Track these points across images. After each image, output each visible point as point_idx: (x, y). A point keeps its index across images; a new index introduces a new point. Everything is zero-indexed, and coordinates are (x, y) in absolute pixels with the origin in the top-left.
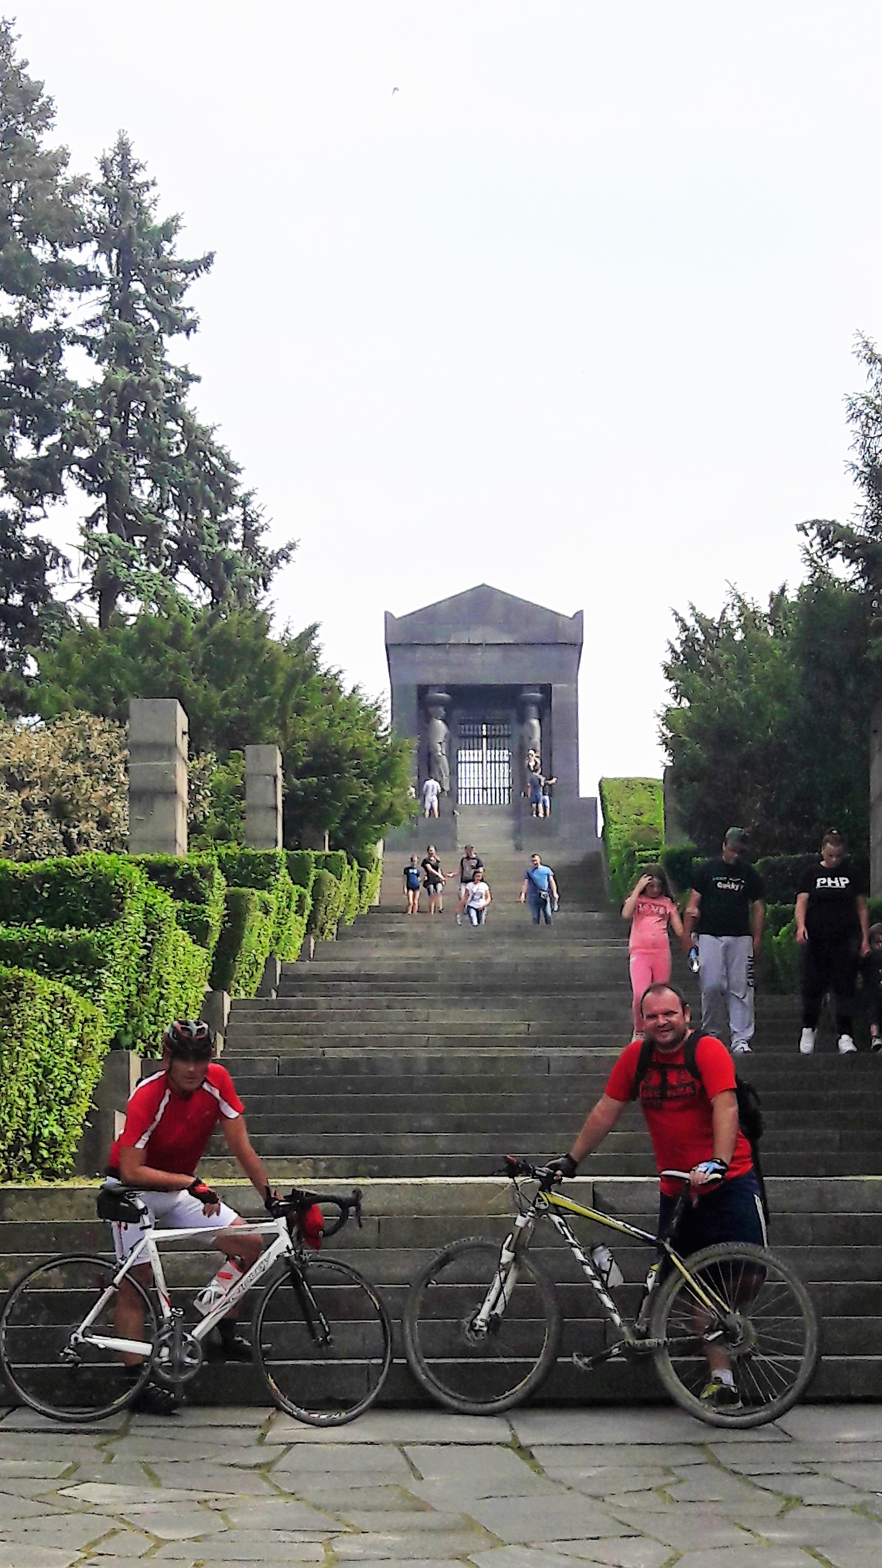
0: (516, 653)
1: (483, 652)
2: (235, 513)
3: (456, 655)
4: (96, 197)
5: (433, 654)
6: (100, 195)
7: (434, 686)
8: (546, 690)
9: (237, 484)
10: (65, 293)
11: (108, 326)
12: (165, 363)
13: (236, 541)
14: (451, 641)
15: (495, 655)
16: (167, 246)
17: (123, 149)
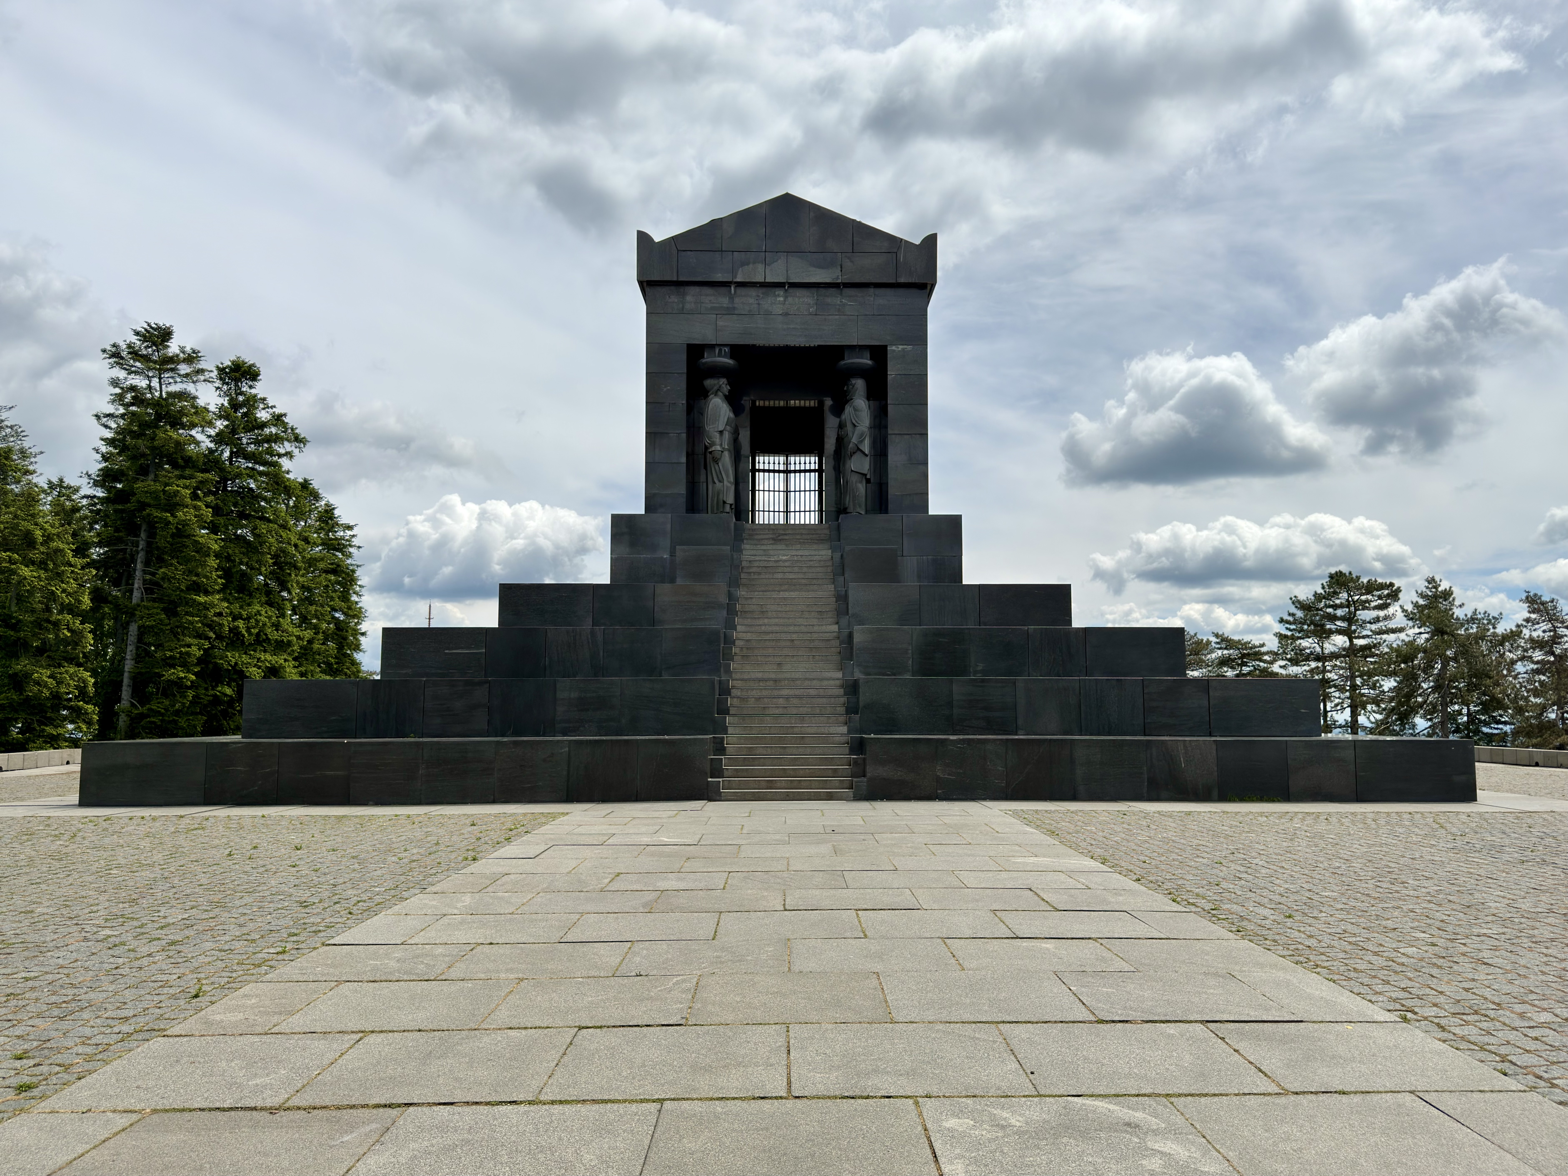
0: (834, 299)
1: (786, 297)
3: (748, 300)
5: (710, 298)
7: (712, 347)
8: (879, 353)
14: (739, 279)
15: (803, 300)
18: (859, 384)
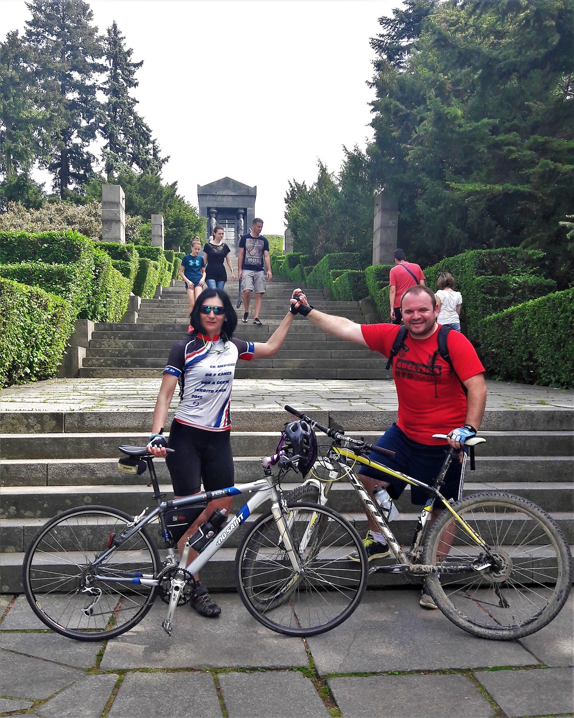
0: (236, 198)
1: (227, 198)
2: (151, 146)
3: (219, 198)
4: (106, 42)
5: (212, 198)
6: (107, 41)
7: (212, 208)
8: (245, 210)
9: (151, 136)
10: (97, 73)
11: (110, 84)
12: (128, 97)
13: (151, 155)
14: (217, 194)
15: (230, 199)
16: (129, 59)
17: (115, 26)
18: (242, 215)
